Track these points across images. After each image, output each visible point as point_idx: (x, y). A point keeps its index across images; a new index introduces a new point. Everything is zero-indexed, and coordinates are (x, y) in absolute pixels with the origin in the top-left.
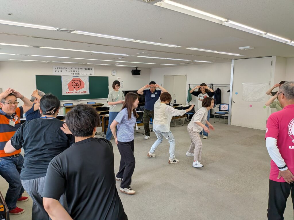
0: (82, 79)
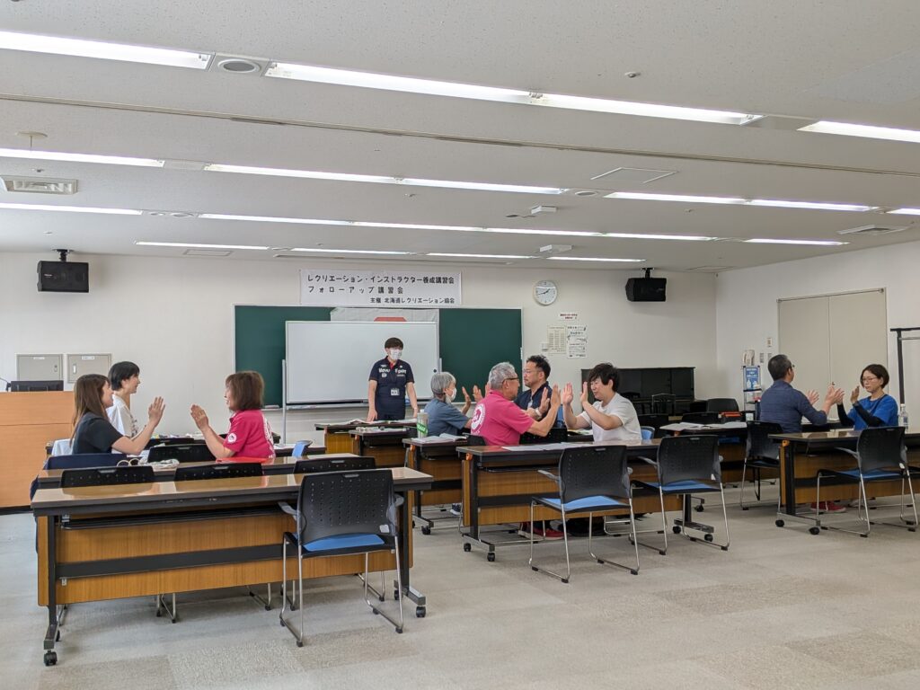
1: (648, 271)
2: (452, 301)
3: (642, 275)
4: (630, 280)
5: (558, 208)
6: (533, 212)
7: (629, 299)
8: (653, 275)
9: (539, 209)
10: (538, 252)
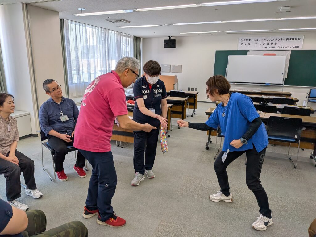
2: (298, 47)
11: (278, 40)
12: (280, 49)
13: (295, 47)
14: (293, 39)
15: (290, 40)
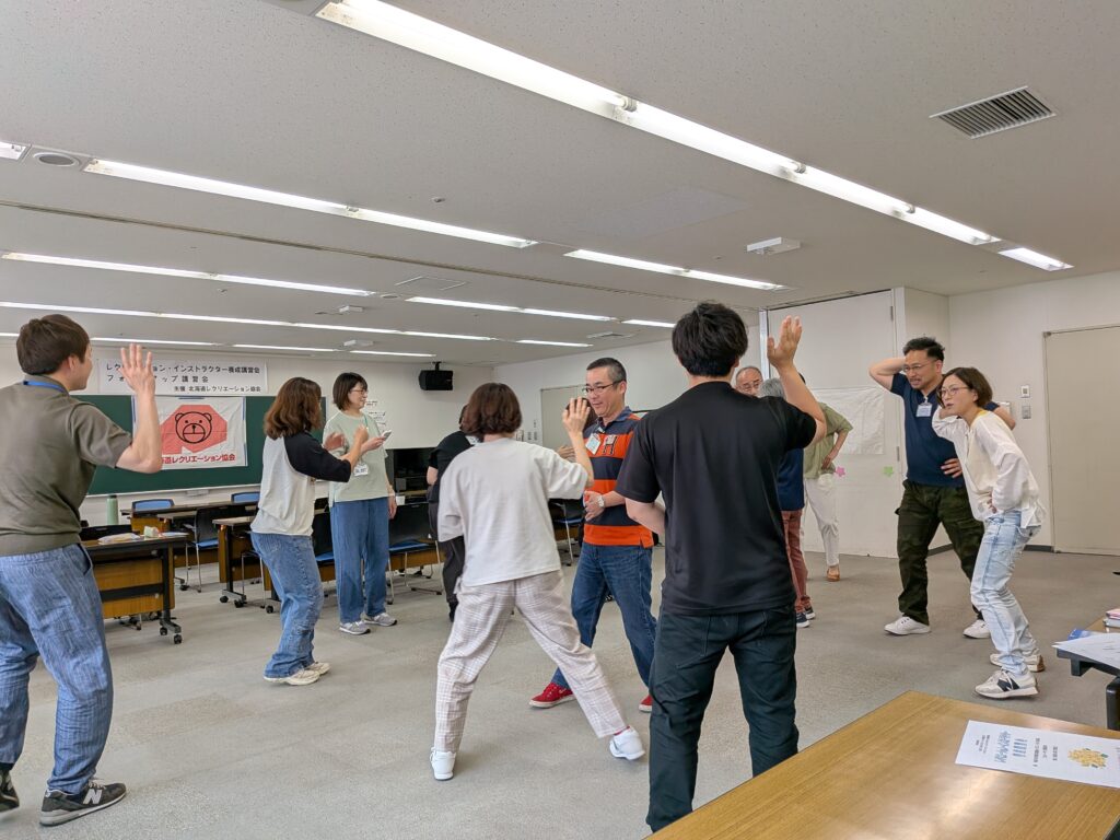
0: (217, 407)
1: (437, 364)
2: (258, 389)
3: (433, 368)
4: (422, 372)
5: (364, 308)
6: (341, 310)
7: (422, 388)
8: (441, 368)
9: (347, 308)
10: (342, 346)
11: (208, 370)
12: (218, 393)
13: (253, 389)
14: (245, 370)
15: (238, 370)
